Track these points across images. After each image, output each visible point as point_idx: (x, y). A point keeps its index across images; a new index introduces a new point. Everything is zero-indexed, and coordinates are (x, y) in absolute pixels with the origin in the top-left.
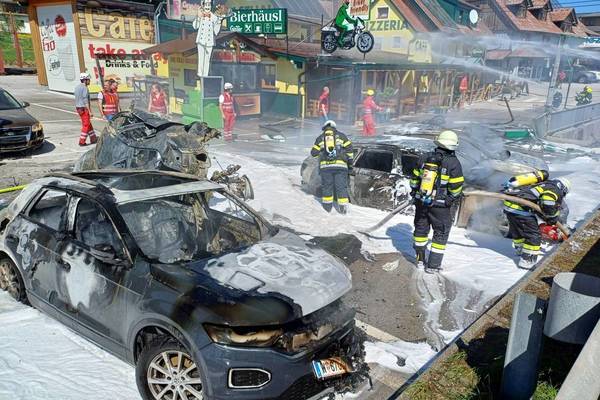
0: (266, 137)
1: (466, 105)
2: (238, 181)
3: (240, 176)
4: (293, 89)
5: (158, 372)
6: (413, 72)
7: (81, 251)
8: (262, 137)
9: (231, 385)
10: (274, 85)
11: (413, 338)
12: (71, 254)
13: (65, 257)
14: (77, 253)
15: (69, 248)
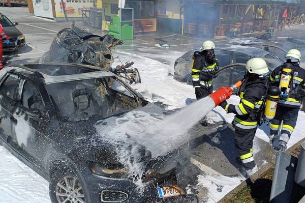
0: (158, 45)
1: (286, 27)
2: (132, 72)
3: (133, 69)
4: (177, 16)
5: (62, 190)
6: (253, 6)
7: (23, 112)
8: (156, 45)
9: (102, 200)
10: (165, 13)
11: (230, 174)
12: (18, 114)
13: (15, 115)
14: (21, 113)
15: (17, 110)
